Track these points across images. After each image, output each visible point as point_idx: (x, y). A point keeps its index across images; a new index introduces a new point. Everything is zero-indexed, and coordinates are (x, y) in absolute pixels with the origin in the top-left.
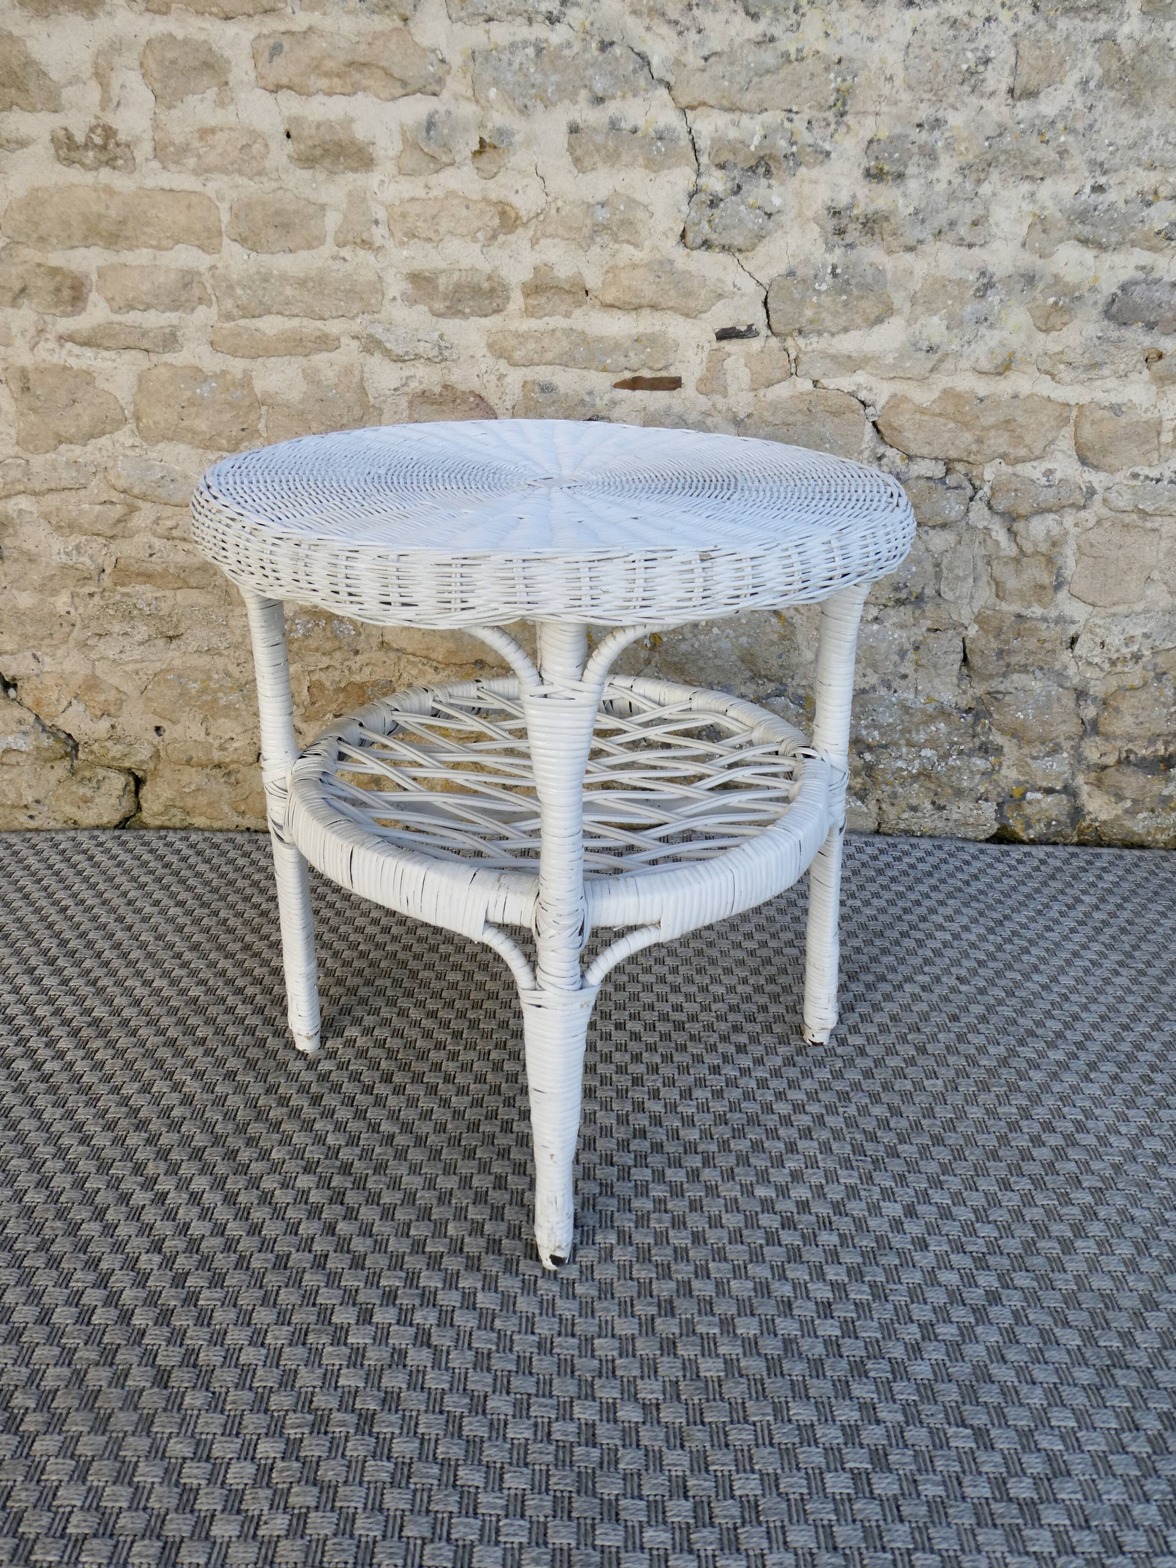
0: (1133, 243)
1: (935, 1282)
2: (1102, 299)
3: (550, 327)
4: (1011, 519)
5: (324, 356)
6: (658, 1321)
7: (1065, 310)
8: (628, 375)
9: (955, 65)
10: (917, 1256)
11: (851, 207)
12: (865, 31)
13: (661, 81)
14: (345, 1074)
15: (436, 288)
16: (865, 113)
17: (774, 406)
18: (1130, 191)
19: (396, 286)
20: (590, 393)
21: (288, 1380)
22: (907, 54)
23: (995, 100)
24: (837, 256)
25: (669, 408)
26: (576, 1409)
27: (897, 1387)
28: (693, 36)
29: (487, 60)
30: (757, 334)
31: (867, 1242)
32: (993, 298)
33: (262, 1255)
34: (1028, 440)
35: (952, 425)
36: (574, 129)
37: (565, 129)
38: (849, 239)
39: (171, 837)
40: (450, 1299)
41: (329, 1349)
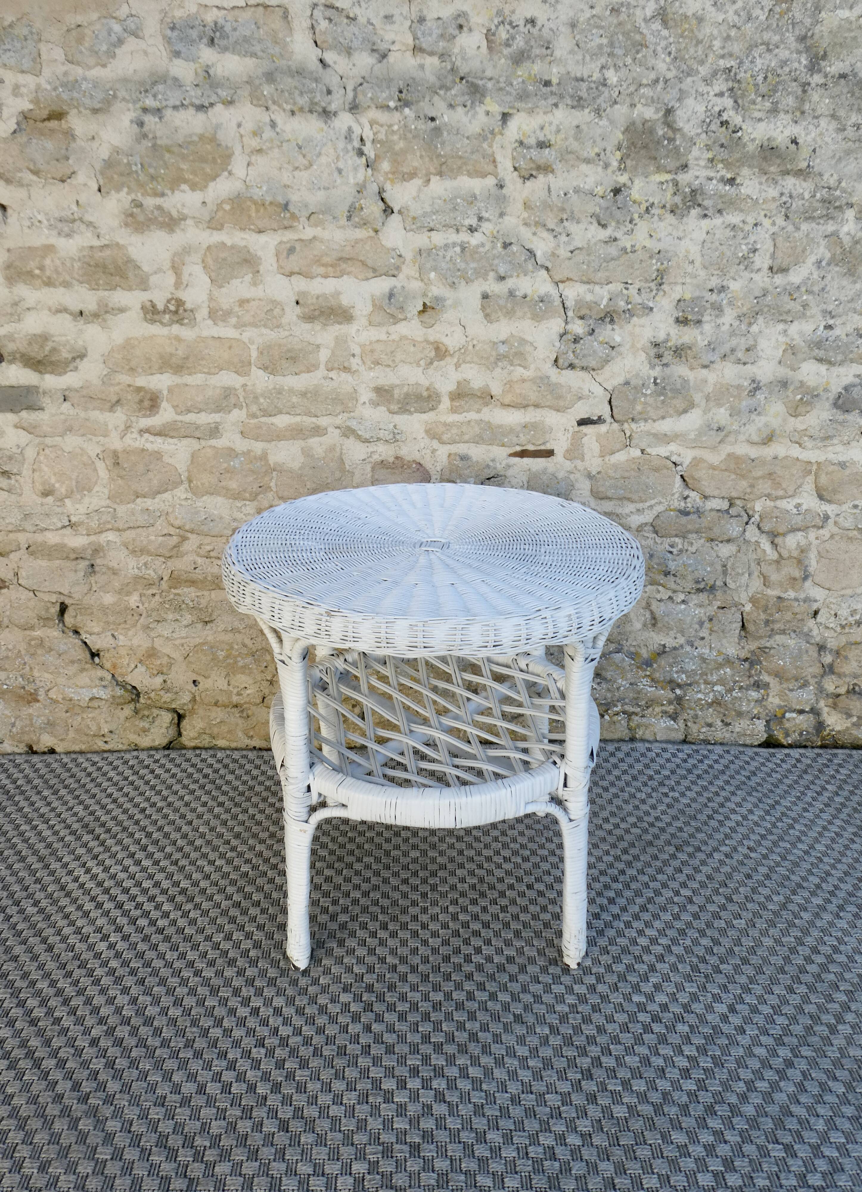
0: (852, 361)
1: (752, 1055)
2: (832, 396)
3: (468, 419)
4: (773, 536)
5: (317, 439)
6: (583, 1083)
7: (809, 403)
8: (518, 449)
9: (735, 254)
10: (739, 1038)
11: (667, 341)
12: (675, 234)
13: (542, 266)
14: (357, 924)
15: (392, 396)
16: (676, 283)
17: (615, 467)
18: (849, 328)
19: (366, 395)
20: (493, 460)
21: (362, 1125)
22: (703, 247)
23: (760, 274)
24: (657, 372)
25: (546, 469)
26: (541, 1138)
27: (735, 1120)
28: (563, 238)
29: (429, 255)
30: (604, 421)
31: (707, 1030)
32: (760, 396)
33: (329, 1047)
34: (784, 486)
35: (733, 476)
36: (485, 296)
37: (479, 296)
38: (665, 360)
39: (204, 755)
40: (452, 1072)
41: (383, 1106)
